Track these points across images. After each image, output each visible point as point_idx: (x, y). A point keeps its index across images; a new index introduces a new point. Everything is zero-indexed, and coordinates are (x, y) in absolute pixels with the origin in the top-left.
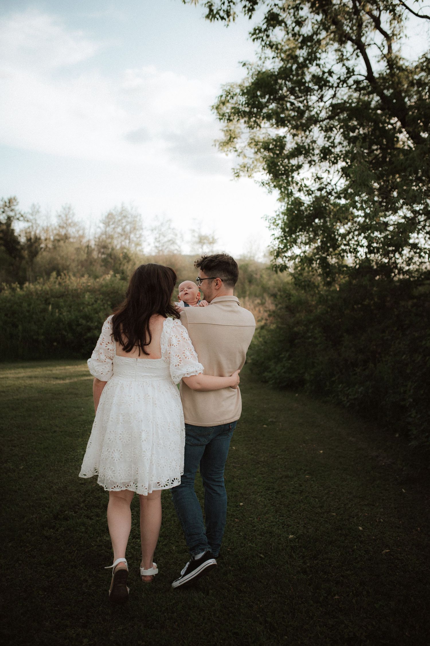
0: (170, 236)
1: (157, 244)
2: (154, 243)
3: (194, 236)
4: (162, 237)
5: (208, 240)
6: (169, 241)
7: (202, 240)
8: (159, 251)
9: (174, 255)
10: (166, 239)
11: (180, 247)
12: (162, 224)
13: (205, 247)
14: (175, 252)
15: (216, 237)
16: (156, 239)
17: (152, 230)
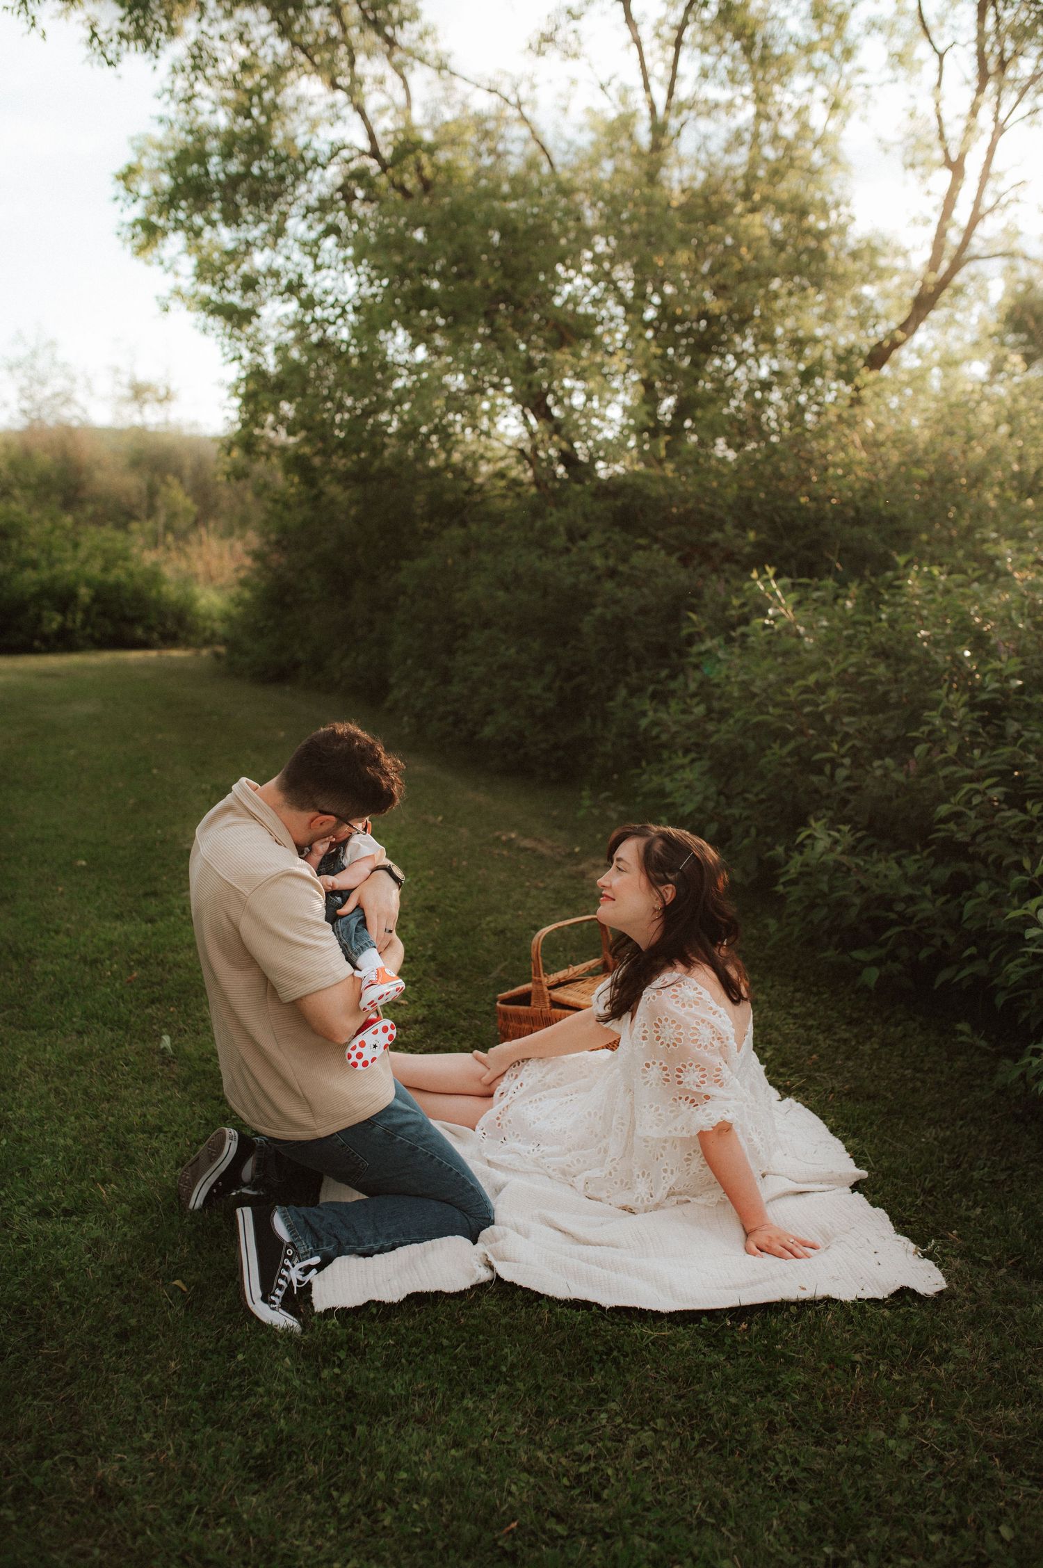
0: (58, 384)
1: (26, 405)
2: (19, 401)
3: (120, 383)
4: (36, 387)
5: (156, 392)
6: (56, 395)
7: (139, 393)
8: (33, 421)
9: (69, 431)
10: (48, 392)
11: (85, 411)
12: (34, 354)
13: (148, 410)
14: (75, 423)
15: (173, 387)
16: (22, 390)
17: (11, 369)
